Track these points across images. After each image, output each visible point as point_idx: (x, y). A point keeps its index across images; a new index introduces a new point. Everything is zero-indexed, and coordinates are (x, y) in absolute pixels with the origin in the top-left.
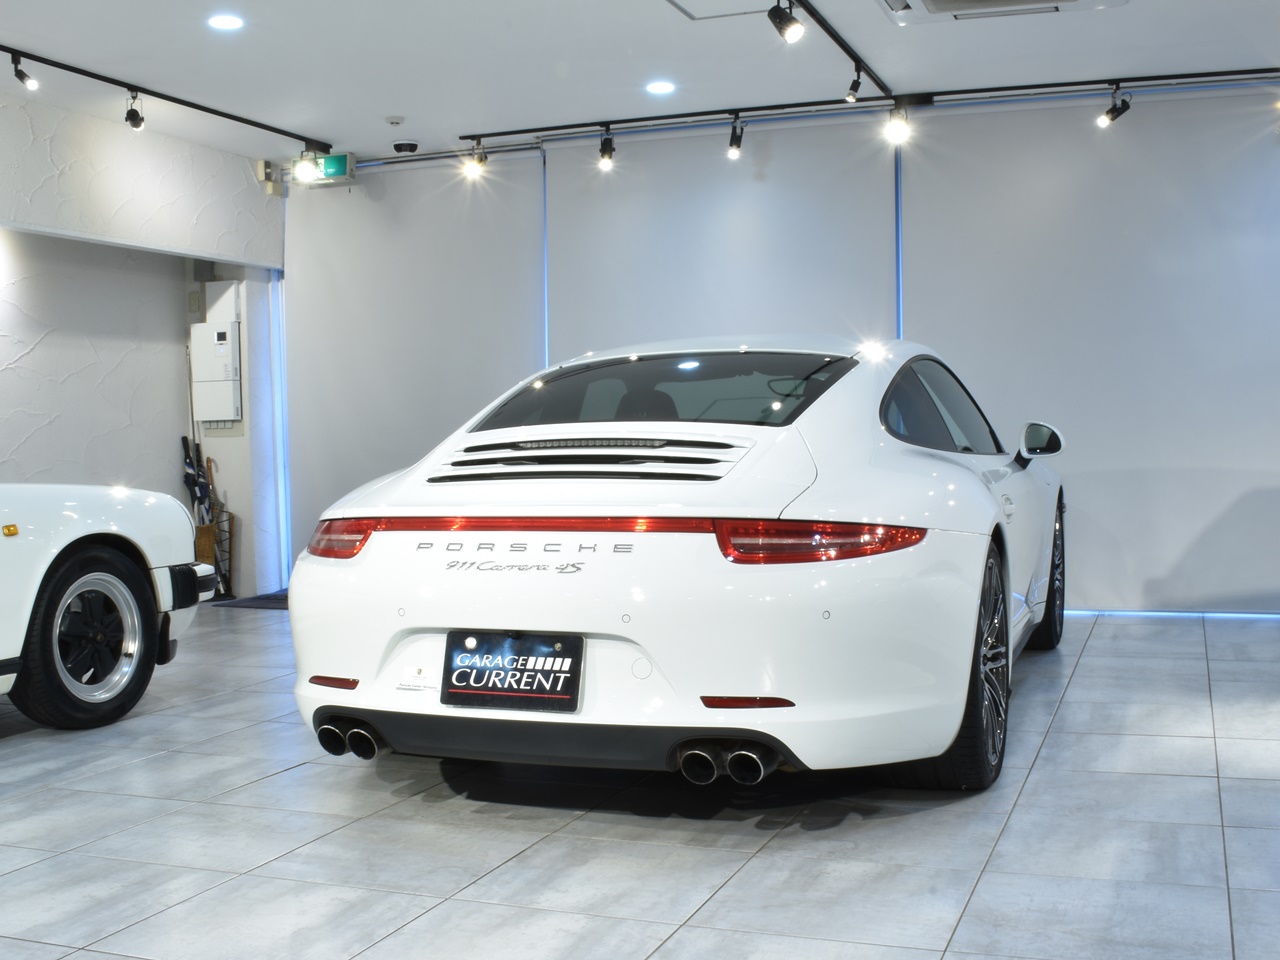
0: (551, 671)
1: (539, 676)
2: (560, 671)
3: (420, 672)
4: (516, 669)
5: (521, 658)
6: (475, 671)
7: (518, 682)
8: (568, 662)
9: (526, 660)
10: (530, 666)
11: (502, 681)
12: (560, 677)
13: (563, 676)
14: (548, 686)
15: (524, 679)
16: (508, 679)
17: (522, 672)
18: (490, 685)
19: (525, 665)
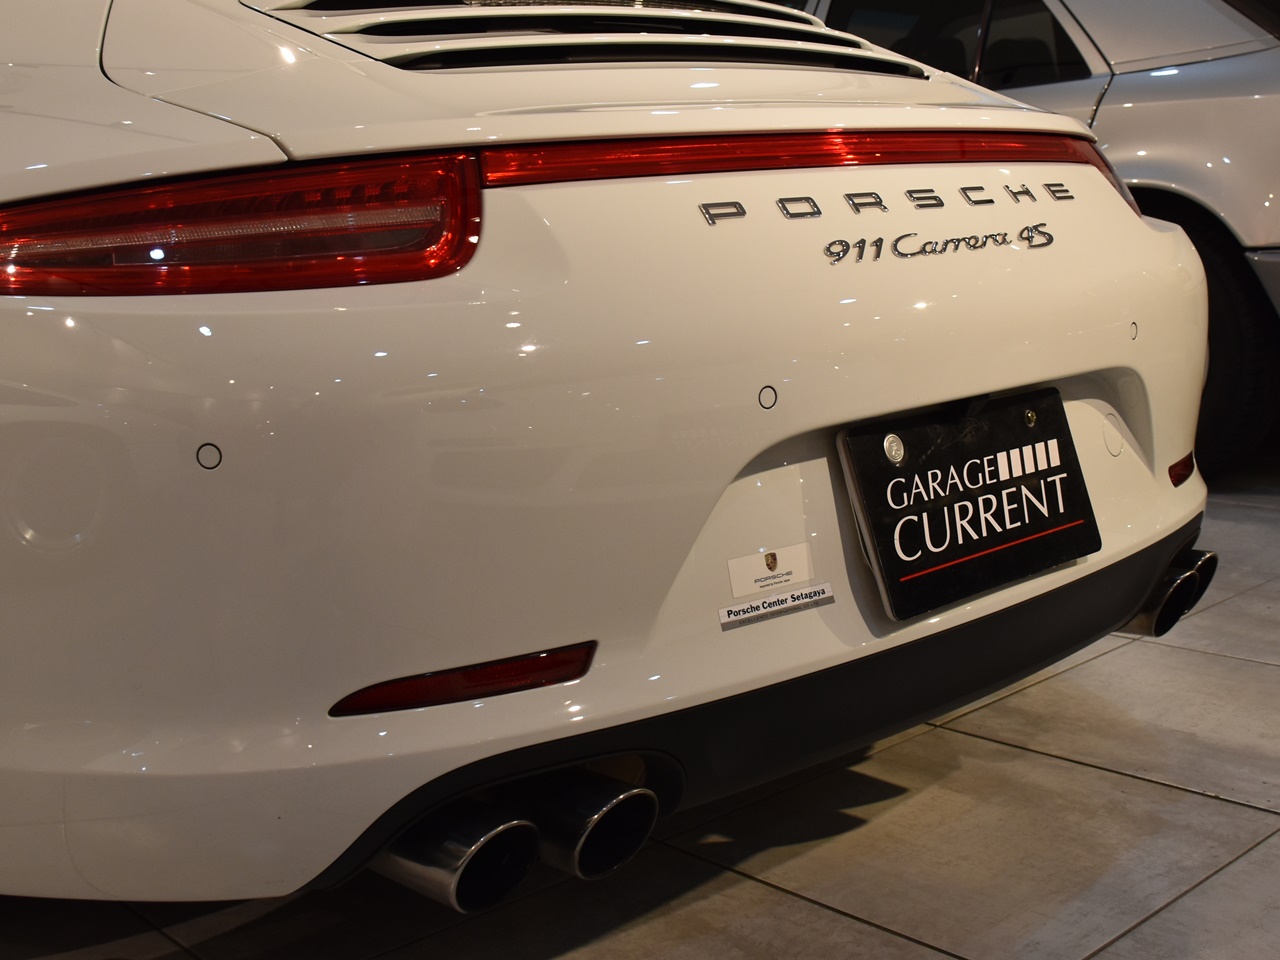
0: (1039, 474)
1: (1025, 491)
2: (1051, 471)
3: (772, 561)
4: (986, 489)
5: (985, 459)
6: (925, 515)
7: (999, 516)
8: (1053, 444)
9: (993, 463)
10: (1004, 475)
11: (975, 523)
12: (1054, 481)
13: (1057, 478)
14: (1044, 510)
15: (1006, 508)
16: (983, 515)
17: (996, 489)
18: (961, 541)
19: (995, 474)
